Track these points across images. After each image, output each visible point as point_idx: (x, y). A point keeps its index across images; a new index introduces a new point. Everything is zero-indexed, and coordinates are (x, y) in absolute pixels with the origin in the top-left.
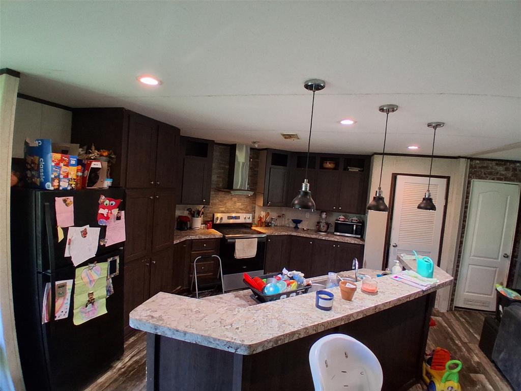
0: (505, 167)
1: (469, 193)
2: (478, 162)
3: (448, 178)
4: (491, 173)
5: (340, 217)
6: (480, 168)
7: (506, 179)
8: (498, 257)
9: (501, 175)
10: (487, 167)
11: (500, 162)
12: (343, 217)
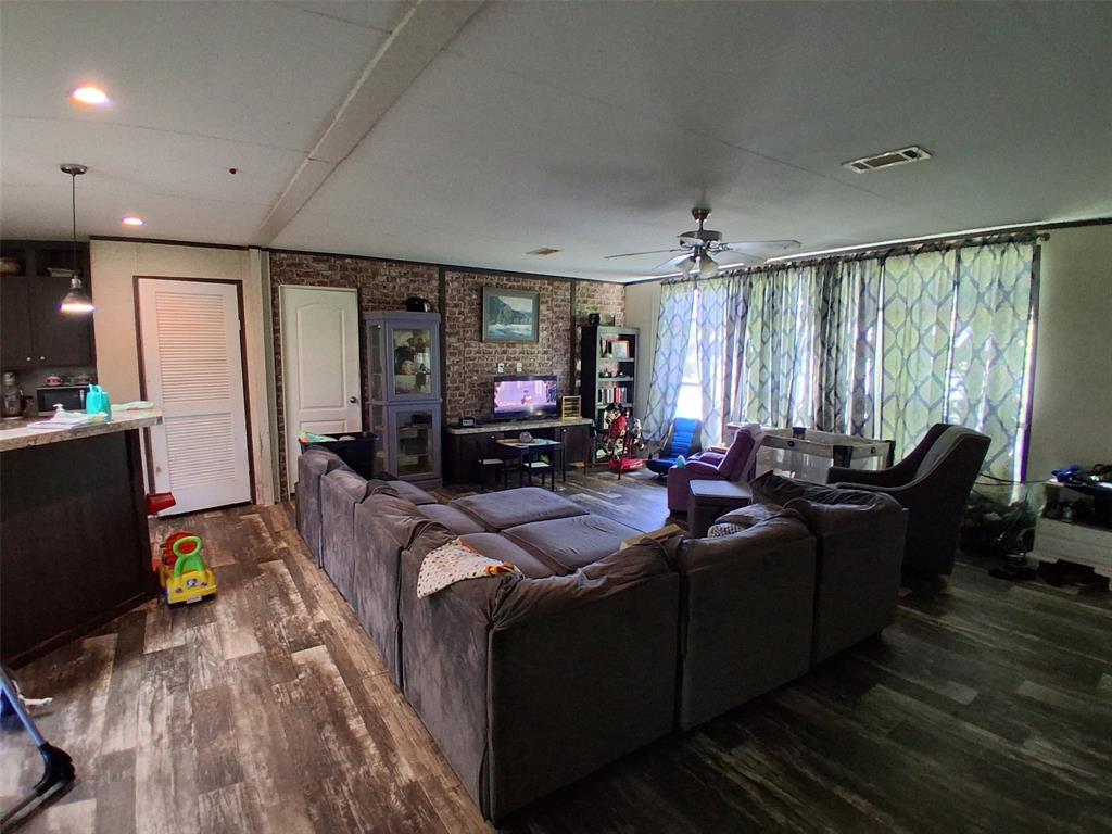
0: (328, 264)
1: (278, 308)
2: (283, 255)
3: (239, 283)
4: (307, 275)
5: (50, 378)
6: (288, 265)
7: (333, 283)
8: (343, 403)
9: (324, 276)
10: (299, 265)
11: (321, 257)
12: (55, 378)
